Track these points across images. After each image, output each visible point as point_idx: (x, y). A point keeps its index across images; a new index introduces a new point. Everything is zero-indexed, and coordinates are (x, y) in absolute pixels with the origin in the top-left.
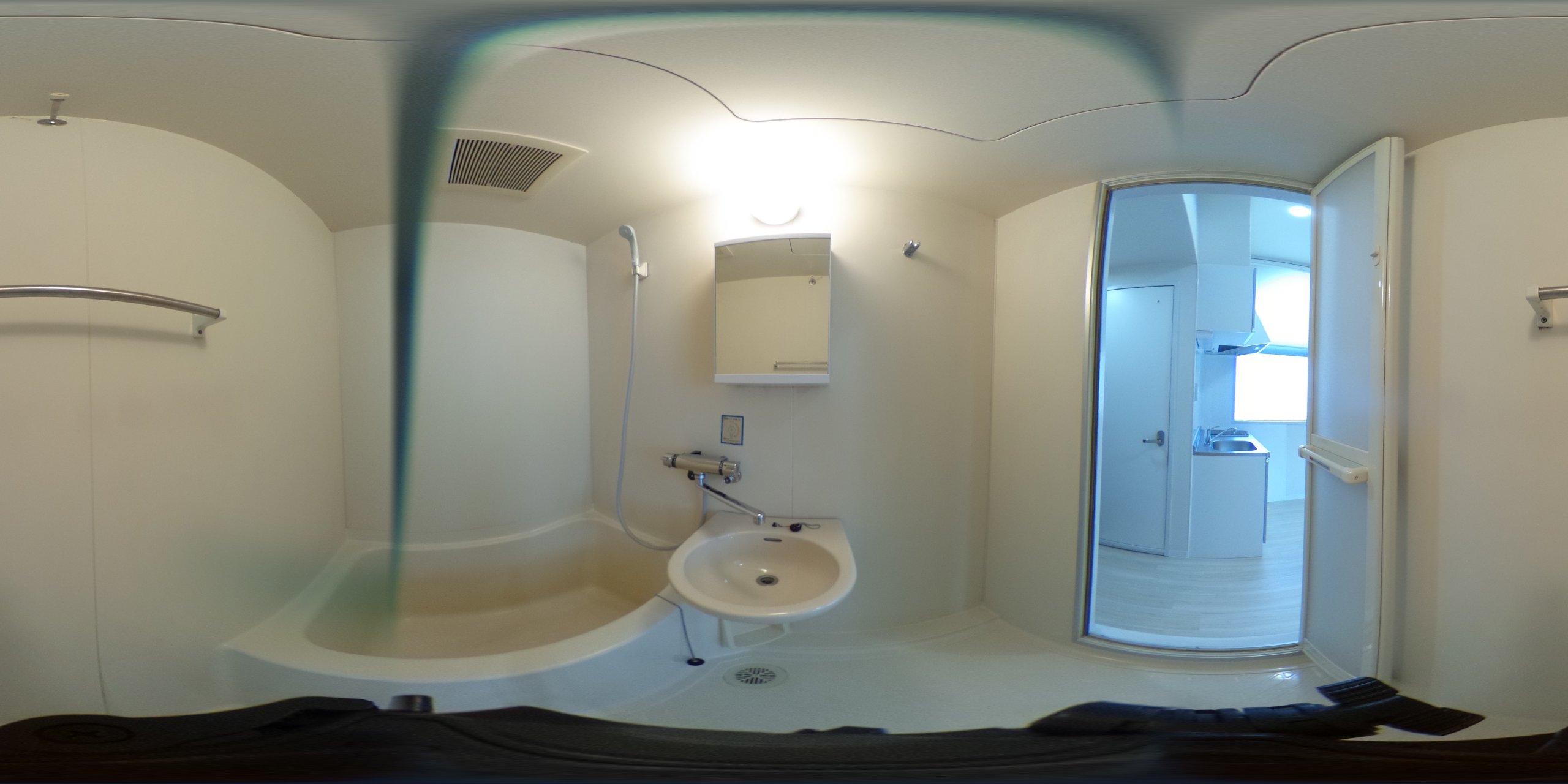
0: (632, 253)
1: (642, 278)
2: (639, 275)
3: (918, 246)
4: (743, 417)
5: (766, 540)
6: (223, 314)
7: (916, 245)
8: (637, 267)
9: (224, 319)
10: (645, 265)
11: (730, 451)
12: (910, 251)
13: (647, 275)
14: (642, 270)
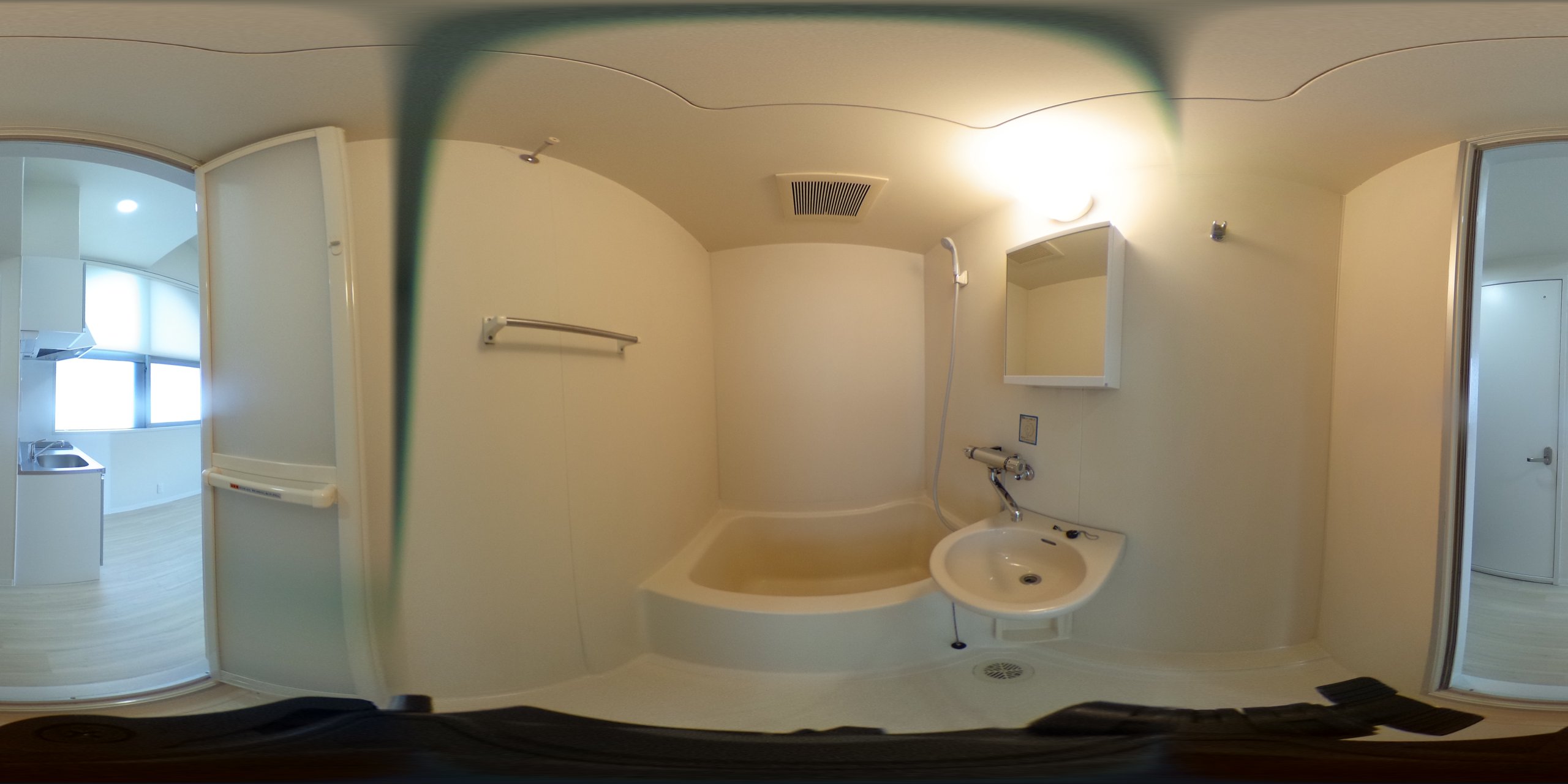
0: (953, 264)
1: (962, 286)
2: (959, 283)
3: (1225, 226)
4: (1037, 418)
5: (1044, 540)
6: (639, 340)
7: (1223, 226)
8: (958, 276)
9: (639, 343)
10: (965, 274)
11: (1025, 449)
12: (1219, 233)
13: (966, 283)
14: (962, 278)
